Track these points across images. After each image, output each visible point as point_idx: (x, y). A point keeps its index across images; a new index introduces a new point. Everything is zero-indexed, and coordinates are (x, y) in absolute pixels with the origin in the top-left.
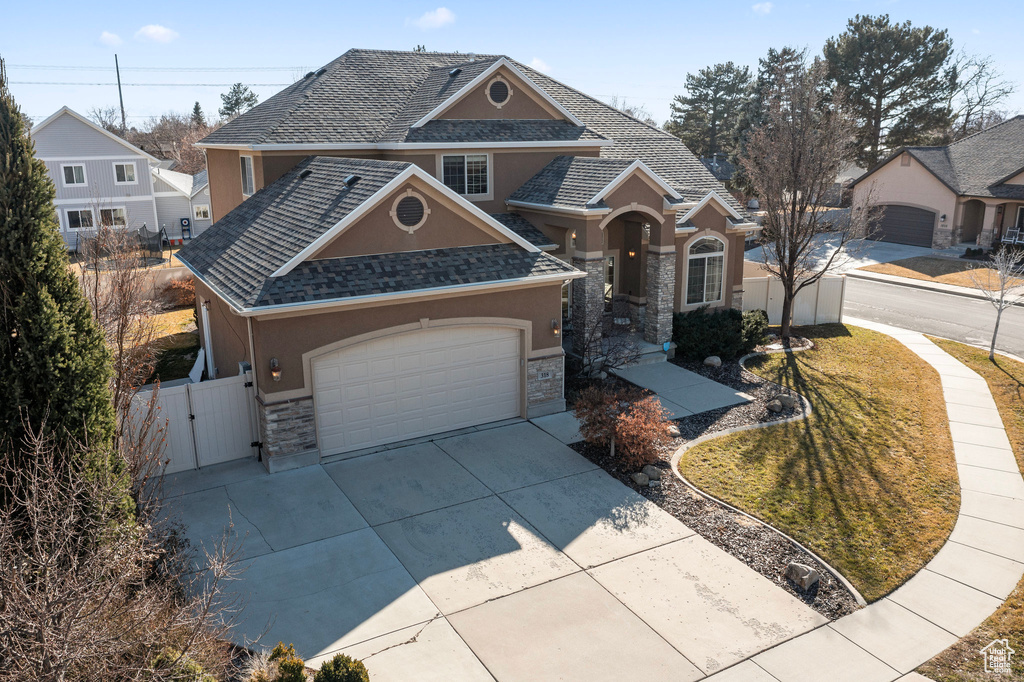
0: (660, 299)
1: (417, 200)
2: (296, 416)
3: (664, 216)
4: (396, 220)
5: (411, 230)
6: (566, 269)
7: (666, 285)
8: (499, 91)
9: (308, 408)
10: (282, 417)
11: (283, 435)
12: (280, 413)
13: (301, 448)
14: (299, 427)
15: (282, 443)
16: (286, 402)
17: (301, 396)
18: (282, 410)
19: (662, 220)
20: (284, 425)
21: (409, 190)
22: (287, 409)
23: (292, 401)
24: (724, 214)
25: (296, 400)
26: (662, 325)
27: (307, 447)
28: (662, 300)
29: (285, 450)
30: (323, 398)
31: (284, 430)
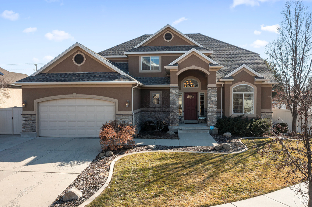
0: (209, 107)
1: (81, 55)
2: (30, 120)
3: (210, 72)
4: (74, 61)
5: (79, 65)
6: (130, 80)
7: (212, 101)
8: (168, 36)
9: (34, 118)
10: (26, 120)
11: (26, 126)
12: (26, 118)
13: (31, 131)
14: (31, 124)
15: (26, 128)
16: (27, 115)
17: (32, 114)
18: (27, 117)
19: (208, 73)
20: (27, 122)
21: (79, 52)
22: (28, 117)
23: (29, 115)
24: (253, 75)
25: (31, 115)
26: (211, 118)
27: (33, 131)
28: (210, 107)
29: (26, 130)
30: (42, 116)
31: (27, 124)
